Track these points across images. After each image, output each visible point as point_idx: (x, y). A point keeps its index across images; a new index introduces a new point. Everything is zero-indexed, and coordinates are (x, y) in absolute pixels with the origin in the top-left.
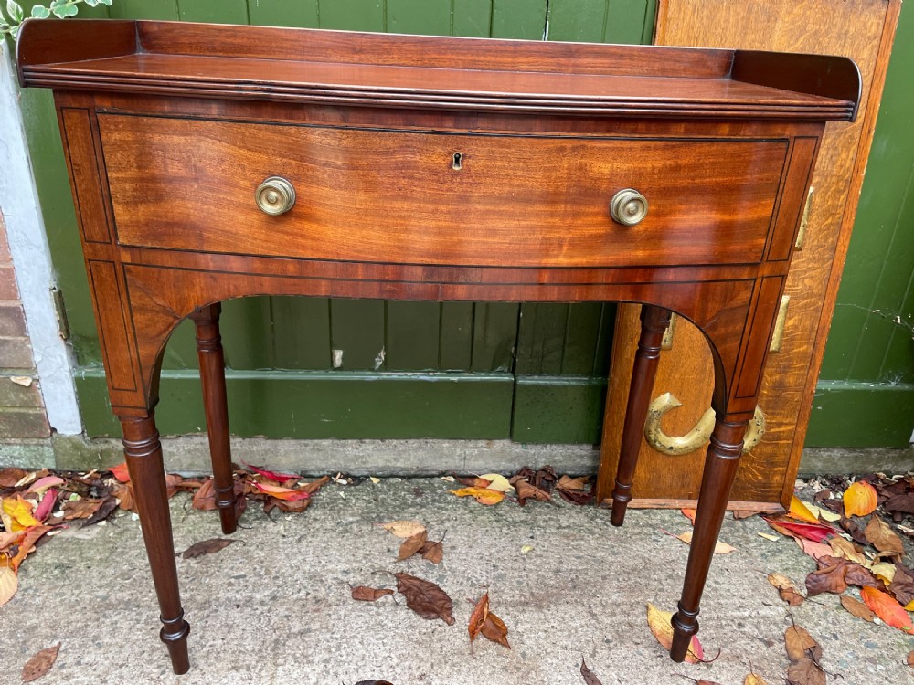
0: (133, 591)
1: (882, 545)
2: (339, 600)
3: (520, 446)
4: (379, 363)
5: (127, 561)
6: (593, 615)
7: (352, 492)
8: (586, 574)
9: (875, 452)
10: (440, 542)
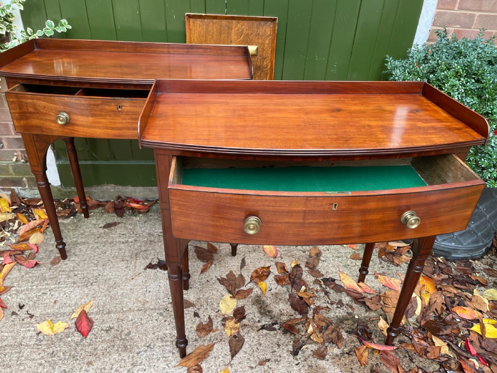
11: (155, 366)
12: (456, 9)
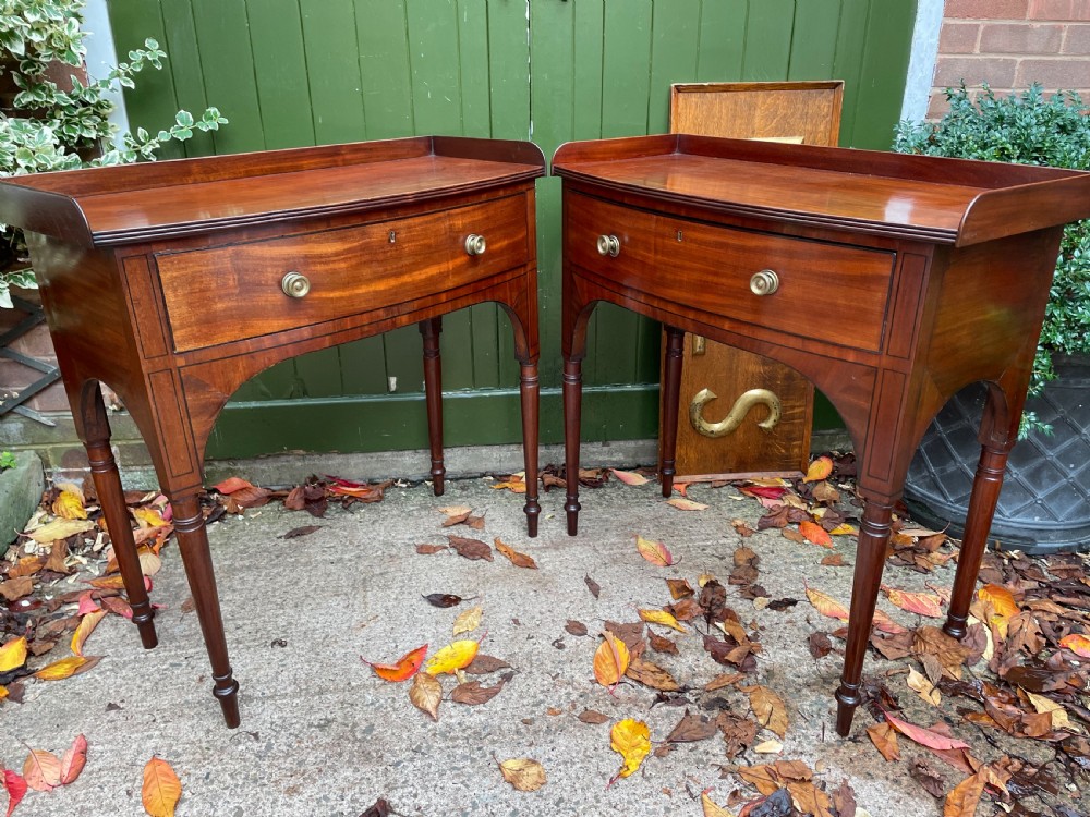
0: (251, 560)
1: (823, 498)
2: (407, 555)
5: (242, 543)
7: (411, 491)
10: (483, 517)
11: (436, 786)
12: (977, 51)
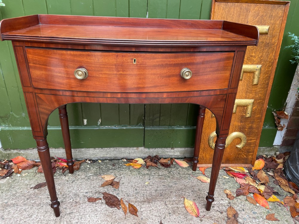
0: (16, 200)
1: (262, 179)
2: (83, 202)
3: (147, 149)
4: (99, 123)
5: (15, 190)
6: (166, 205)
7: (92, 165)
8: (166, 191)
9: (262, 148)
10: (119, 182)
